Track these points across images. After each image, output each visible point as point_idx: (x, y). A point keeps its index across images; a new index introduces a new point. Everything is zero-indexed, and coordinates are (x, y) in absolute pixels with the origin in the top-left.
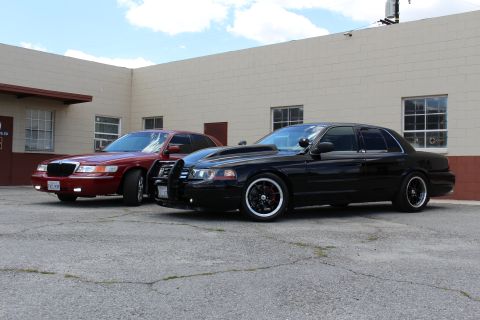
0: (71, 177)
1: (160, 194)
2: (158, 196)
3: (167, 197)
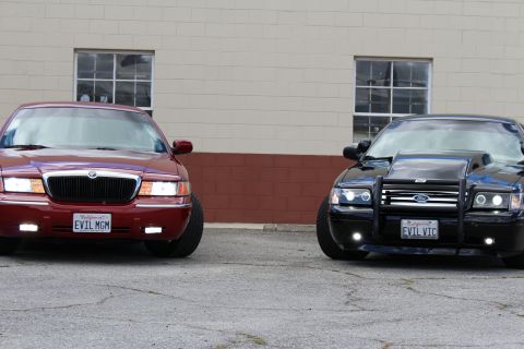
0: (140, 204)
1: (407, 233)
2: (402, 237)
3: (437, 237)
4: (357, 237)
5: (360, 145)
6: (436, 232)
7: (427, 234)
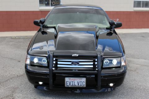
1: (68, 84)
2: (66, 86)
3: (85, 86)
4: (41, 83)
5: (40, 21)
6: (84, 84)
7: (80, 84)
